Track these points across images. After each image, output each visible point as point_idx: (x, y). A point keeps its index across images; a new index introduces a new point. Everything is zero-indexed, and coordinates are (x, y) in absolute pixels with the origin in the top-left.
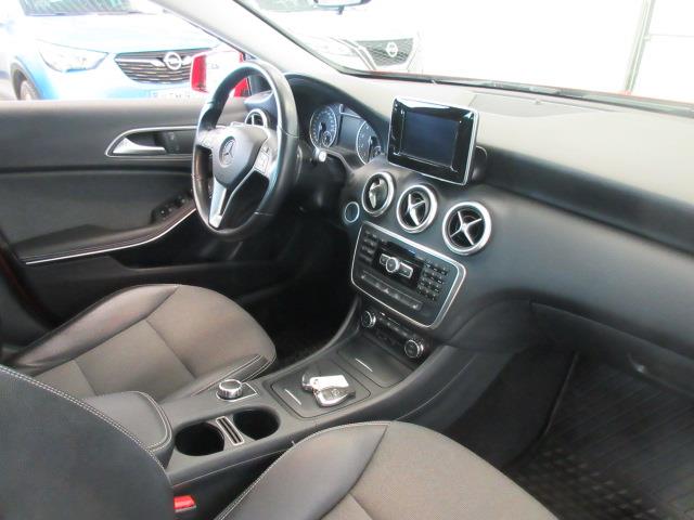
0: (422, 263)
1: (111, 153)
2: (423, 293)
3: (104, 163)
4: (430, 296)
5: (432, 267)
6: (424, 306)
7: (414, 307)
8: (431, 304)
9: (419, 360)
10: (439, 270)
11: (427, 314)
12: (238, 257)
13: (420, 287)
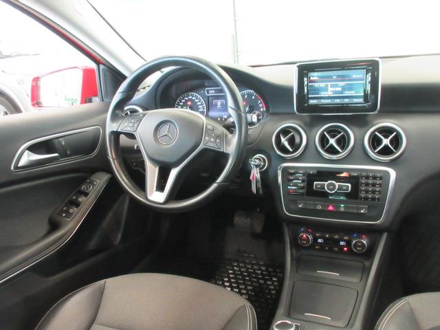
0: (357, 178)
1: (16, 167)
2: (366, 199)
3: (10, 178)
4: (373, 199)
5: (367, 177)
6: (370, 208)
7: (362, 211)
8: (376, 205)
9: (369, 253)
10: (375, 178)
11: (374, 213)
12: (123, 240)
13: (363, 195)
